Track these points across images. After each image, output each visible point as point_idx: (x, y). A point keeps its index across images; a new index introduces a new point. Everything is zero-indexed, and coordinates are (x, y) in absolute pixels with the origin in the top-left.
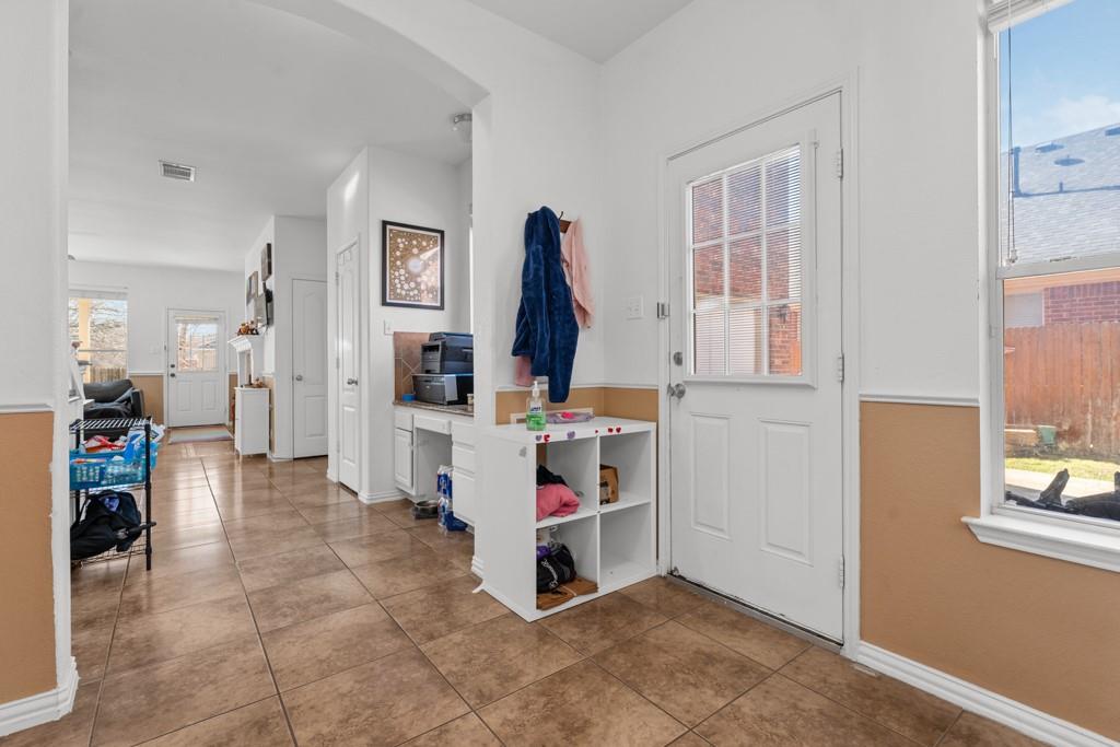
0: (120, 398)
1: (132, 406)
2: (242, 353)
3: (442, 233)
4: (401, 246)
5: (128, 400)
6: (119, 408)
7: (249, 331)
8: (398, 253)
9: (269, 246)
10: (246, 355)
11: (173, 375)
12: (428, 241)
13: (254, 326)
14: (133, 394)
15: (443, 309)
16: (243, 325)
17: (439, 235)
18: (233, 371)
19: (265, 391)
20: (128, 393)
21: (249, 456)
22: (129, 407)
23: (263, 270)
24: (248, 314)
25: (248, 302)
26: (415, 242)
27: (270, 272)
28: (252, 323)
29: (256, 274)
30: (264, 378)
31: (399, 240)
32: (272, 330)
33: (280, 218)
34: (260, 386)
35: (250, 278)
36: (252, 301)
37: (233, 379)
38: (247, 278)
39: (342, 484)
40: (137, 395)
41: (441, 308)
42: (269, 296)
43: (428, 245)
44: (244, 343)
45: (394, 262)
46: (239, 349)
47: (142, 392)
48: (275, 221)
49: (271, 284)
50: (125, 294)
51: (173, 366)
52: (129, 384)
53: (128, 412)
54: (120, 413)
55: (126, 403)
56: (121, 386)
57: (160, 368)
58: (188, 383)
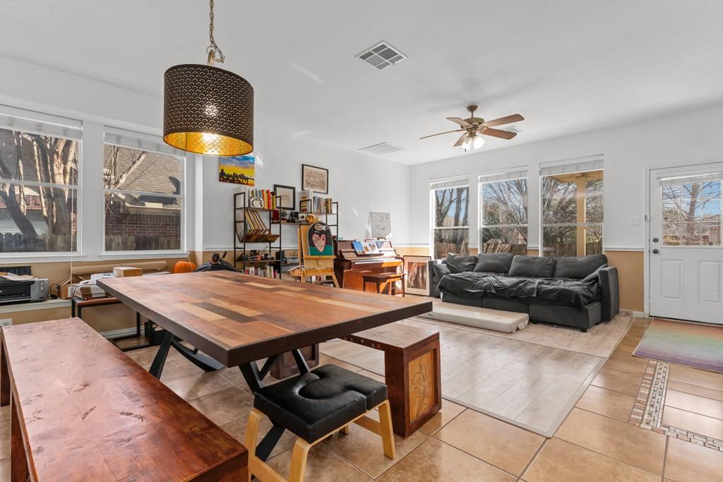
0: (585, 278)
1: (599, 287)
5: (596, 279)
6: (577, 289)
11: (656, 252)
14: (603, 272)
20: (598, 272)
22: (594, 289)
40: (606, 274)
47: (615, 270)
50: (602, 160)
51: (656, 240)
52: (604, 260)
53: (591, 295)
54: (577, 296)
55: (593, 284)
56: (594, 261)
57: (637, 243)
58: (678, 262)
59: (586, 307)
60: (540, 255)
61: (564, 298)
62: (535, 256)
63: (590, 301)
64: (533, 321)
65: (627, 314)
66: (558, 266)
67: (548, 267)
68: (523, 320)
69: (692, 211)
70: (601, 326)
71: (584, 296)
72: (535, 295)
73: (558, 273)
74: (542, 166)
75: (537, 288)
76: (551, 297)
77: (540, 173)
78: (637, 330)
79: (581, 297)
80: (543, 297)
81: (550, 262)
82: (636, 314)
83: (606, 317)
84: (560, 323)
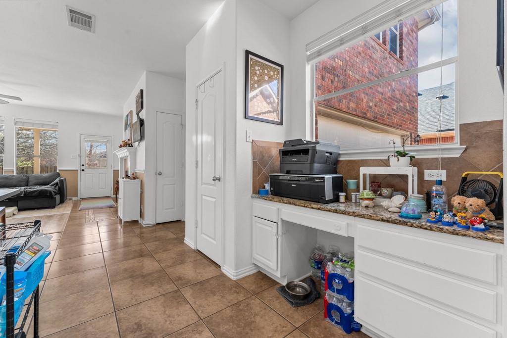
0: (52, 184)
1: (59, 188)
2: (121, 159)
3: (282, 67)
4: (258, 72)
5: (57, 184)
6: (50, 189)
7: (127, 144)
8: (256, 78)
9: (142, 91)
10: (124, 160)
11: (83, 170)
12: (274, 73)
13: (130, 142)
14: (60, 180)
15: (282, 124)
16: (123, 142)
17: (280, 68)
18: (116, 168)
19: (138, 182)
20: (57, 180)
21: (127, 222)
22: (57, 188)
23: (137, 107)
24: (126, 136)
25: (126, 129)
26: (266, 71)
27: (142, 107)
28: (129, 140)
29: (131, 112)
30: (136, 173)
31: (257, 68)
32: (143, 144)
33: (150, 72)
34: (134, 178)
35: (127, 116)
36: (129, 128)
37: (116, 173)
38: (125, 116)
39: (199, 251)
40: (61, 181)
41: (281, 123)
42: (142, 122)
43: (274, 75)
44: (124, 152)
45: (253, 85)
46: (120, 156)
47: (65, 179)
48: (146, 74)
49: (143, 115)
50: (57, 125)
51: (83, 165)
52: (59, 175)
53: (56, 191)
54: (50, 192)
55: (56, 186)
56: (53, 176)
57: (76, 167)
58: (91, 174)
59: (55, 196)
60: (15, 174)
61: (42, 194)
62: (12, 175)
63: (56, 194)
64: (20, 210)
65: (70, 199)
66: (30, 180)
67: (24, 180)
68: (15, 210)
69: (91, 151)
70: (60, 205)
71: (53, 191)
72: (22, 195)
73: (31, 183)
74: (17, 120)
75: (24, 191)
76: (34, 194)
77: (15, 124)
78: (76, 205)
79: (52, 192)
80: (27, 196)
81: (25, 177)
82: (74, 198)
83: (62, 201)
84: (39, 207)
